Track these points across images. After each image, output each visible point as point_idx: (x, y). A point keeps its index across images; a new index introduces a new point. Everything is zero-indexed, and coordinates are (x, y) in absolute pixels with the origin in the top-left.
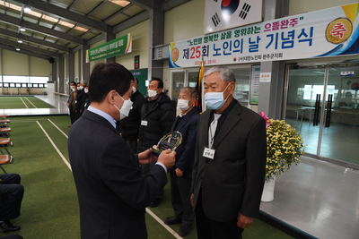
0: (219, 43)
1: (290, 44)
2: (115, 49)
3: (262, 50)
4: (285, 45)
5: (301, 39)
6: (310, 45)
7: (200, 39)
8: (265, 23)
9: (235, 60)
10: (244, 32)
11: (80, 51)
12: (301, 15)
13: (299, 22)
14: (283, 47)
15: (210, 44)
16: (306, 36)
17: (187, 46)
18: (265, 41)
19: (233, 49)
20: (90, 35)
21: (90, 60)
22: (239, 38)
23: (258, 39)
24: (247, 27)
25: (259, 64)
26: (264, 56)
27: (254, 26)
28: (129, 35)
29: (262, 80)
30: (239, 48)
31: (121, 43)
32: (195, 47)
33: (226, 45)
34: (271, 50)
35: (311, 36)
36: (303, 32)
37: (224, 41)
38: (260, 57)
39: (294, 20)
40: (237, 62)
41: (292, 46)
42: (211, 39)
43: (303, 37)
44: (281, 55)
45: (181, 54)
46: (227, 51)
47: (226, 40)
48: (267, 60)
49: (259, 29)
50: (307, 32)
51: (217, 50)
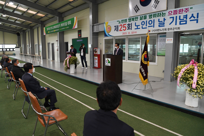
0: (139, 22)
1: (185, 22)
2: (65, 27)
3: (167, 26)
4: (182, 23)
5: (191, 19)
6: (197, 22)
7: (126, 20)
8: (168, 11)
9: (149, 31)
10: (155, 16)
11: (38, 28)
12: (191, 7)
13: (190, 10)
14: (180, 24)
15: (133, 22)
16: (194, 18)
17: (117, 24)
18: (168, 20)
19: (148, 25)
20: (46, 18)
21: (47, 33)
22: (152, 19)
23: (164, 20)
24: (157, 13)
25: (165, 33)
26: (169, 29)
27: (161, 12)
28: (75, 18)
29: (167, 42)
30: (152, 25)
31: (69, 23)
32: (123, 24)
33: (143, 24)
34: (173, 25)
35: (198, 17)
36: (192, 16)
37: (142, 21)
38: (166, 29)
39: (187, 9)
40: (151, 32)
41: (186, 23)
42: (133, 19)
43: (192, 18)
44: (179, 28)
45: (113, 28)
46: (144, 26)
47: (143, 20)
48: (170, 31)
49: (165, 14)
50: (195, 15)
51: (137, 26)
